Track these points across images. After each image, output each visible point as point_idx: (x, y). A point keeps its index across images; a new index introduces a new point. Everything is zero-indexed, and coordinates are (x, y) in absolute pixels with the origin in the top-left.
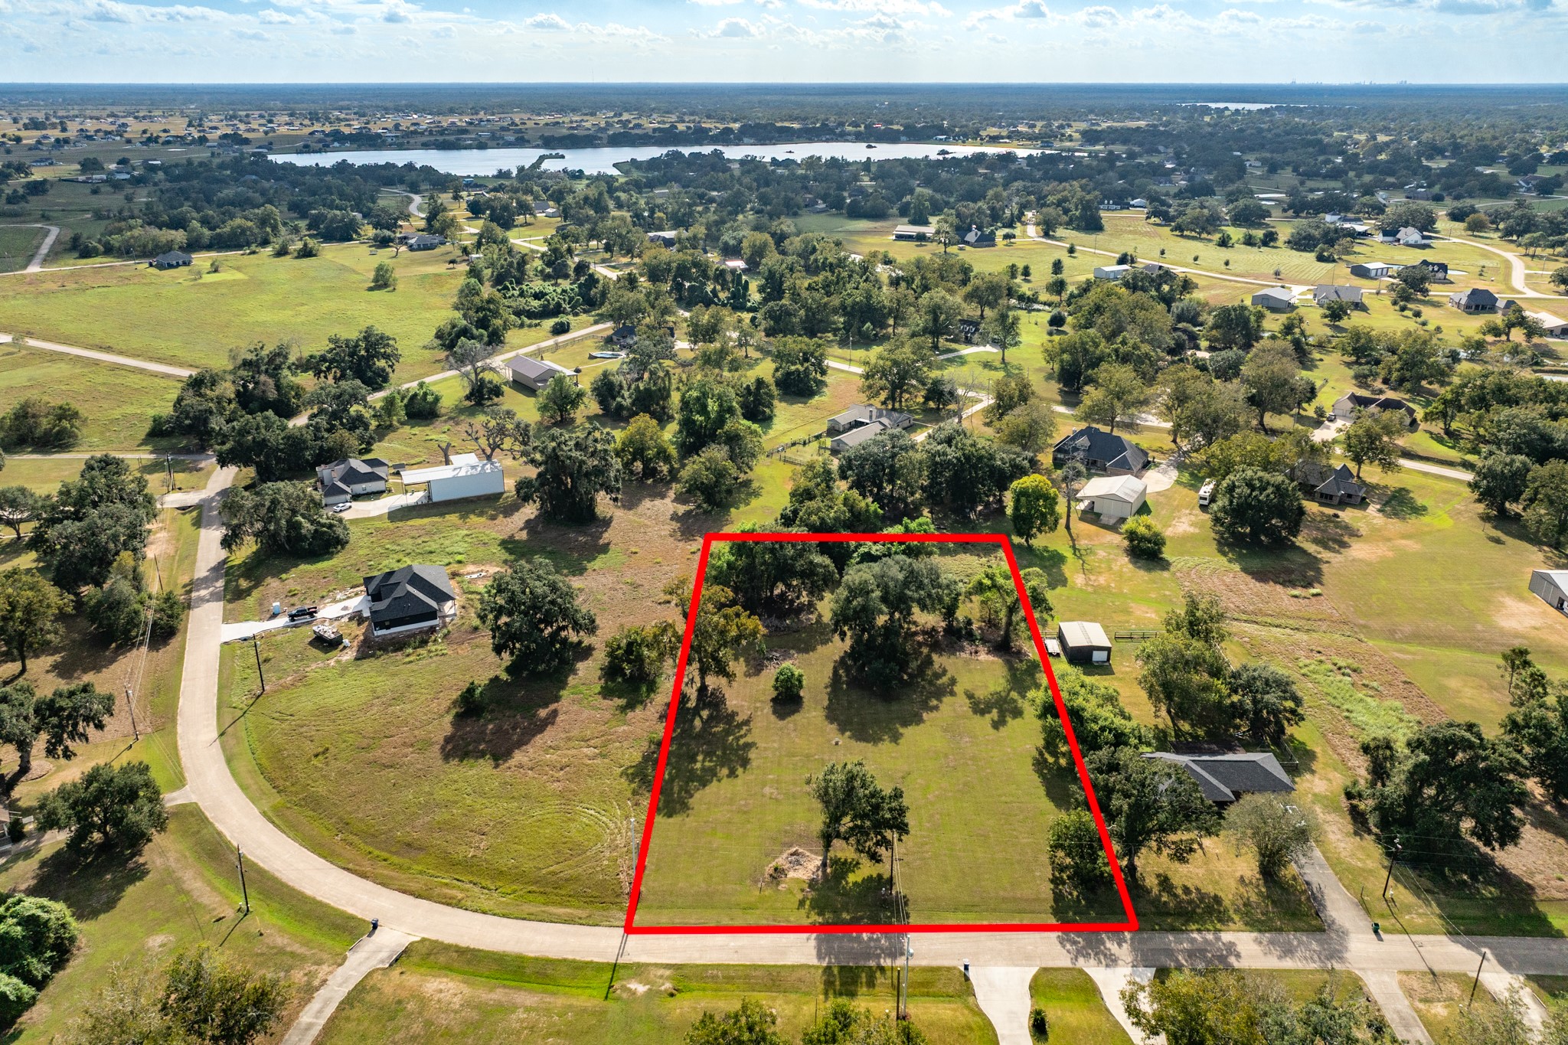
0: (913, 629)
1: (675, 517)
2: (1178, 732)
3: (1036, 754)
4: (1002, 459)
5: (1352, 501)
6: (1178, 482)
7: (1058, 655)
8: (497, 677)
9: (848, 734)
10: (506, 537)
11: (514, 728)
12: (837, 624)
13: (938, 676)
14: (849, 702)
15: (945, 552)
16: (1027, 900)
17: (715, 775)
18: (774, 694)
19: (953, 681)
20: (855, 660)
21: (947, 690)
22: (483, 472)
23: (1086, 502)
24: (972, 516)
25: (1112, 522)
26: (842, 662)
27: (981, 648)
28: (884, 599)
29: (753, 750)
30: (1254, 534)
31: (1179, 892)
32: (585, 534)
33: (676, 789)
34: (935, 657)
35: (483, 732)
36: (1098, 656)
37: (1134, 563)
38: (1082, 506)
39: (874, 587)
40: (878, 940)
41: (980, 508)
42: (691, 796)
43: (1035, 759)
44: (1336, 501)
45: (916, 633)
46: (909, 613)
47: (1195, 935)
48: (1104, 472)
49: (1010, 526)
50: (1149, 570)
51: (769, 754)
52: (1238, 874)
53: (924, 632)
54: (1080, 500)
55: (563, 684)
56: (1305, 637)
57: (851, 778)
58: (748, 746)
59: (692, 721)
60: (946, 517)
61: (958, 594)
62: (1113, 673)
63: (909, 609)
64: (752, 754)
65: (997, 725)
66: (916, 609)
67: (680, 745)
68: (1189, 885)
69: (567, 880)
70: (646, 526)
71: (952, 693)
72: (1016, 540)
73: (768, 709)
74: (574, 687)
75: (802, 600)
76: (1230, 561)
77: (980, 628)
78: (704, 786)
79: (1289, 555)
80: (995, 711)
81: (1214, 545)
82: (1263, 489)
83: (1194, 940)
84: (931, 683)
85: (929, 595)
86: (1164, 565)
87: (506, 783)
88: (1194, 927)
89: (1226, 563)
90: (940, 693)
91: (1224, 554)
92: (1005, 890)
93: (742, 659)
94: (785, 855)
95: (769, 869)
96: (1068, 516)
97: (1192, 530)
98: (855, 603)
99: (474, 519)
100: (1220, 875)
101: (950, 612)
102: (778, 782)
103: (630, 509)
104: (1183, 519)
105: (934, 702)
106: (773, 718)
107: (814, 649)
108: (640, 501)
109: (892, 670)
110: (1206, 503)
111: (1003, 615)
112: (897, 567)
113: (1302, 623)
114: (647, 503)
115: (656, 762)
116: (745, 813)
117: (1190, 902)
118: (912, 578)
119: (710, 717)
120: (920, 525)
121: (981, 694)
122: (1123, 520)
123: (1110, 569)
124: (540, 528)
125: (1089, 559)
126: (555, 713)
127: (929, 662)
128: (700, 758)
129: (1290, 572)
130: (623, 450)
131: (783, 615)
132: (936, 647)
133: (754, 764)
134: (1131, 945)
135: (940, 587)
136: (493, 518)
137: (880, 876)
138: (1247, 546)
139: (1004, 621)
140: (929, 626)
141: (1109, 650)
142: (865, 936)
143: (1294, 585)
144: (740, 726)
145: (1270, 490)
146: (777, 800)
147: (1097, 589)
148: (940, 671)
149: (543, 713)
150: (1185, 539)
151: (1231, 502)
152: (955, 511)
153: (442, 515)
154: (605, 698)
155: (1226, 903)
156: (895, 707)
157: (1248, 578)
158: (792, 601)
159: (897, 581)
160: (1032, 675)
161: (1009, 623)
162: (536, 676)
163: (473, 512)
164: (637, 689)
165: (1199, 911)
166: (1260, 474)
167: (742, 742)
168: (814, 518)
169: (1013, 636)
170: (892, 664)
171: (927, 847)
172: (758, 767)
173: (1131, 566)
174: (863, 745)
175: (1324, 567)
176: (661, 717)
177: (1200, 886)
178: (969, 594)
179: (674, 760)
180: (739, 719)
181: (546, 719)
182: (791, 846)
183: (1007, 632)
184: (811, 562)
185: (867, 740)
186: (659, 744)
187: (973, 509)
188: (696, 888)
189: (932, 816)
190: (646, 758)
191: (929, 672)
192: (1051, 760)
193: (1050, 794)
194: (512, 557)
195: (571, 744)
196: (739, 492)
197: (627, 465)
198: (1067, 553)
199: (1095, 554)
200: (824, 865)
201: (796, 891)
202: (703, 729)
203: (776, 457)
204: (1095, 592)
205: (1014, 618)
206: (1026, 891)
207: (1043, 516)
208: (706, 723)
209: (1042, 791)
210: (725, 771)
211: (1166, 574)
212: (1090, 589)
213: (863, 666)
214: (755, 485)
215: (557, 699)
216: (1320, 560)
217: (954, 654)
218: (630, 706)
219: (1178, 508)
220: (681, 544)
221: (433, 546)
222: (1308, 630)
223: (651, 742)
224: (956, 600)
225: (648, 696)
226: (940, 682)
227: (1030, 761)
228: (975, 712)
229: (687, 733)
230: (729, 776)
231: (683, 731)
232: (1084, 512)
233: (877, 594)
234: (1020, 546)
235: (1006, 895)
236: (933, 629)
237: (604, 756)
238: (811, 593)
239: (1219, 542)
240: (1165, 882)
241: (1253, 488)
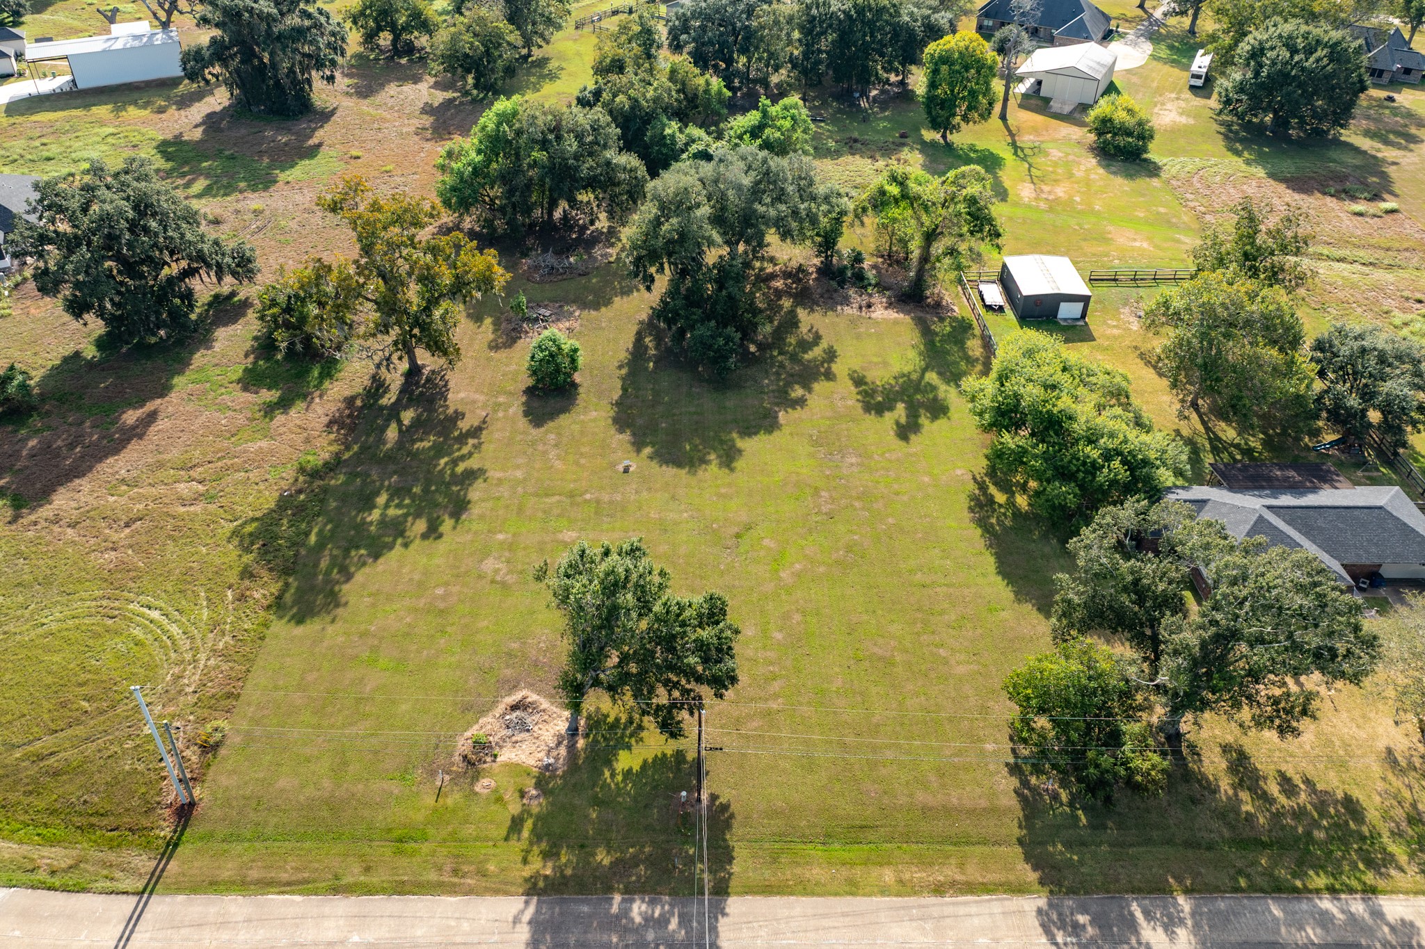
0: (770, 269)
1: (428, 110)
2: (1217, 445)
3: (972, 487)
4: (911, 14)
5: (1411, 78)
6: (1154, 57)
7: (1001, 309)
8: (77, 354)
9: (648, 450)
10: (169, 137)
11: (71, 446)
12: (638, 261)
13: (805, 346)
14: (656, 393)
15: (821, 152)
16: (971, 812)
17: (401, 533)
18: (530, 382)
19: (831, 355)
20: (669, 322)
21: (820, 371)
22: (149, 45)
23: (1029, 82)
24: (864, 104)
25: (1067, 109)
26: (648, 327)
27: (877, 299)
28: (718, 220)
29: (479, 484)
30: (1281, 123)
31: (1273, 789)
32: (289, 130)
33: (324, 564)
34: (802, 313)
35: (16, 455)
36: (1067, 311)
37: (1106, 167)
38: (1022, 88)
39: (701, 198)
40: (663, 921)
41: (874, 93)
42: (349, 577)
43: (973, 498)
44: (1386, 78)
45: (773, 276)
46: (761, 245)
47: (1326, 904)
48: (1051, 41)
49: (920, 114)
50: (1130, 176)
51: (504, 491)
52: (1381, 745)
53: (787, 275)
54: (1021, 79)
55: (182, 364)
56: (1389, 277)
57: (613, 586)
58: (471, 476)
59: (383, 429)
60: (825, 104)
61: (843, 213)
62: (1091, 338)
63: (761, 235)
64: (476, 493)
65: (905, 431)
66: (772, 237)
67: (353, 475)
68: (1290, 773)
69: (56, 774)
70: (384, 120)
71: (829, 376)
72: (929, 135)
73: (516, 407)
74: (201, 369)
75: (598, 225)
76: (1248, 163)
77: (874, 267)
78: (376, 556)
79: (1334, 154)
80: (901, 407)
81: (1220, 142)
82: (1309, 51)
83: (1324, 920)
84: (794, 358)
85: (795, 213)
86: (1153, 170)
87: (19, 554)
88: (1321, 881)
89: (1244, 167)
90: (810, 374)
91: (1238, 153)
92: (925, 786)
93: (488, 321)
94: (501, 708)
95: (463, 745)
96: (1006, 100)
97: (1183, 120)
98: (666, 227)
99: (133, 112)
100: (1346, 746)
101: (828, 243)
102: (511, 546)
103: (366, 97)
104: (1169, 106)
105: (798, 392)
106: (522, 423)
107: (608, 303)
108: (382, 86)
109: (728, 339)
110: (1199, 83)
111: (915, 247)
112: (742, 165)
113: (1380, 254)
114: (392, 89)
115: (301, 509)
116: (442, 612)
117: (1299, 814)
118: (767, 183)
119: (417, 423)
120: (786, 108)
121: (880, 376)
122: (1084, 108)
123: (1070, 176)
124: (224, 124)
125: (1038, 160)
126: (152, 417)
127: (791, 322)
128: (382, 499)
129: (1342, 178)
130: (362, 13)
131: (566, 249)
132: (804, 297)
133: (475, 510)
134: (1197, 926)
135: (813, 198)
136: (161, 110)
137: (680, 755)
138: (1269, 142)
139: (916, 254)
140: (794, 264)
141: (1085, 300)
142: (638, 909)
143: (1354, 198)
144: (462, 439)
145: (1320, 53)
146: (504, 585)
147: (1054, 205)
148: (810, 337)
149: (131, 417)
150: (1175, 132)
151: (1257, 74)
152: (838, 97)
153: (87, 106)
154: (245, 389)
155: (1372, 815)
156: (731, 401)
157: (1281, 188)
158: (584, 228)
159: (739, 188)
160: (961, 343)
161: (925, 259)
162: (144, 350)
163: (135, 103)
164: (302, 374)
165: (1320, 835)
166: (1304, 28)
167: (460, 469)
168: (621, 98)
169: (930, 281)
170: (730, 330)
171: (776, 686)
172: (482, 517)
173: (1101, 171)
174: (670, 471)
175: (1391, 170)
176: (329, 425)
177: (1311, 773)
178: (861, 212)
179: (333, 504)
180: (464, 425)
181: (134, 428)
182: (515, 687)
183: (921, 272)
184: (608, 163)
185: (679, 465)
186: (315, 474)
187: (864, 93)
188: (310, 791)
189: (786, 617)
190: (284, 503)
191: (792, 340)
192: (1000, 498)
193: (1005, 570)
194: (169, 165)
195: (161, 474)
196: (529, 74)
197: (370, 37)
198: (1006, 154)
199: (1047, 154)
200: (573, 731)
201: (510, 795)
202: (400, 444)
203: (588, 29)
204: (1051, 209)
205: (933, 251)
206: (966, 794)
207: (973, 94)
208: (407, 434)
209: (989, 562)
210: (421, 526)
211: (1155, 182)
212: (1042, 205)
213: (682, 332)
214: (553, 65)
215: (163, 390)
216: (1383, 160)
217: (833, 309)
218: (284, 404)
219: (1159, 91)
220: (428, 145)
221: (54, 150)
222: (1390, 266)
223: (302, 470)
224: (838, 221)
225: (317, 387)
226: (809, 356)
227: (963, 503)
228: (868, 408)
229: (369, 454)
230: (425, 536)
231: (364, 449)
232: (1025, 96)
233: (705, 211)
234: (933, 144)
235: (931, 801)
236: (801, 269)
237: (209, 498)
238: (611, 216)
239: (1226, 137)
240: (1239, 762)
241: (1294, 51)
